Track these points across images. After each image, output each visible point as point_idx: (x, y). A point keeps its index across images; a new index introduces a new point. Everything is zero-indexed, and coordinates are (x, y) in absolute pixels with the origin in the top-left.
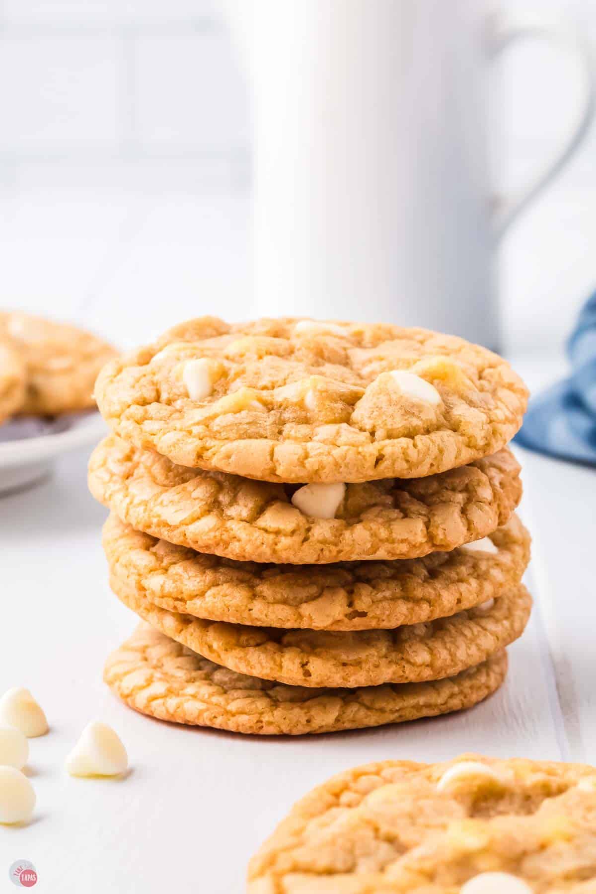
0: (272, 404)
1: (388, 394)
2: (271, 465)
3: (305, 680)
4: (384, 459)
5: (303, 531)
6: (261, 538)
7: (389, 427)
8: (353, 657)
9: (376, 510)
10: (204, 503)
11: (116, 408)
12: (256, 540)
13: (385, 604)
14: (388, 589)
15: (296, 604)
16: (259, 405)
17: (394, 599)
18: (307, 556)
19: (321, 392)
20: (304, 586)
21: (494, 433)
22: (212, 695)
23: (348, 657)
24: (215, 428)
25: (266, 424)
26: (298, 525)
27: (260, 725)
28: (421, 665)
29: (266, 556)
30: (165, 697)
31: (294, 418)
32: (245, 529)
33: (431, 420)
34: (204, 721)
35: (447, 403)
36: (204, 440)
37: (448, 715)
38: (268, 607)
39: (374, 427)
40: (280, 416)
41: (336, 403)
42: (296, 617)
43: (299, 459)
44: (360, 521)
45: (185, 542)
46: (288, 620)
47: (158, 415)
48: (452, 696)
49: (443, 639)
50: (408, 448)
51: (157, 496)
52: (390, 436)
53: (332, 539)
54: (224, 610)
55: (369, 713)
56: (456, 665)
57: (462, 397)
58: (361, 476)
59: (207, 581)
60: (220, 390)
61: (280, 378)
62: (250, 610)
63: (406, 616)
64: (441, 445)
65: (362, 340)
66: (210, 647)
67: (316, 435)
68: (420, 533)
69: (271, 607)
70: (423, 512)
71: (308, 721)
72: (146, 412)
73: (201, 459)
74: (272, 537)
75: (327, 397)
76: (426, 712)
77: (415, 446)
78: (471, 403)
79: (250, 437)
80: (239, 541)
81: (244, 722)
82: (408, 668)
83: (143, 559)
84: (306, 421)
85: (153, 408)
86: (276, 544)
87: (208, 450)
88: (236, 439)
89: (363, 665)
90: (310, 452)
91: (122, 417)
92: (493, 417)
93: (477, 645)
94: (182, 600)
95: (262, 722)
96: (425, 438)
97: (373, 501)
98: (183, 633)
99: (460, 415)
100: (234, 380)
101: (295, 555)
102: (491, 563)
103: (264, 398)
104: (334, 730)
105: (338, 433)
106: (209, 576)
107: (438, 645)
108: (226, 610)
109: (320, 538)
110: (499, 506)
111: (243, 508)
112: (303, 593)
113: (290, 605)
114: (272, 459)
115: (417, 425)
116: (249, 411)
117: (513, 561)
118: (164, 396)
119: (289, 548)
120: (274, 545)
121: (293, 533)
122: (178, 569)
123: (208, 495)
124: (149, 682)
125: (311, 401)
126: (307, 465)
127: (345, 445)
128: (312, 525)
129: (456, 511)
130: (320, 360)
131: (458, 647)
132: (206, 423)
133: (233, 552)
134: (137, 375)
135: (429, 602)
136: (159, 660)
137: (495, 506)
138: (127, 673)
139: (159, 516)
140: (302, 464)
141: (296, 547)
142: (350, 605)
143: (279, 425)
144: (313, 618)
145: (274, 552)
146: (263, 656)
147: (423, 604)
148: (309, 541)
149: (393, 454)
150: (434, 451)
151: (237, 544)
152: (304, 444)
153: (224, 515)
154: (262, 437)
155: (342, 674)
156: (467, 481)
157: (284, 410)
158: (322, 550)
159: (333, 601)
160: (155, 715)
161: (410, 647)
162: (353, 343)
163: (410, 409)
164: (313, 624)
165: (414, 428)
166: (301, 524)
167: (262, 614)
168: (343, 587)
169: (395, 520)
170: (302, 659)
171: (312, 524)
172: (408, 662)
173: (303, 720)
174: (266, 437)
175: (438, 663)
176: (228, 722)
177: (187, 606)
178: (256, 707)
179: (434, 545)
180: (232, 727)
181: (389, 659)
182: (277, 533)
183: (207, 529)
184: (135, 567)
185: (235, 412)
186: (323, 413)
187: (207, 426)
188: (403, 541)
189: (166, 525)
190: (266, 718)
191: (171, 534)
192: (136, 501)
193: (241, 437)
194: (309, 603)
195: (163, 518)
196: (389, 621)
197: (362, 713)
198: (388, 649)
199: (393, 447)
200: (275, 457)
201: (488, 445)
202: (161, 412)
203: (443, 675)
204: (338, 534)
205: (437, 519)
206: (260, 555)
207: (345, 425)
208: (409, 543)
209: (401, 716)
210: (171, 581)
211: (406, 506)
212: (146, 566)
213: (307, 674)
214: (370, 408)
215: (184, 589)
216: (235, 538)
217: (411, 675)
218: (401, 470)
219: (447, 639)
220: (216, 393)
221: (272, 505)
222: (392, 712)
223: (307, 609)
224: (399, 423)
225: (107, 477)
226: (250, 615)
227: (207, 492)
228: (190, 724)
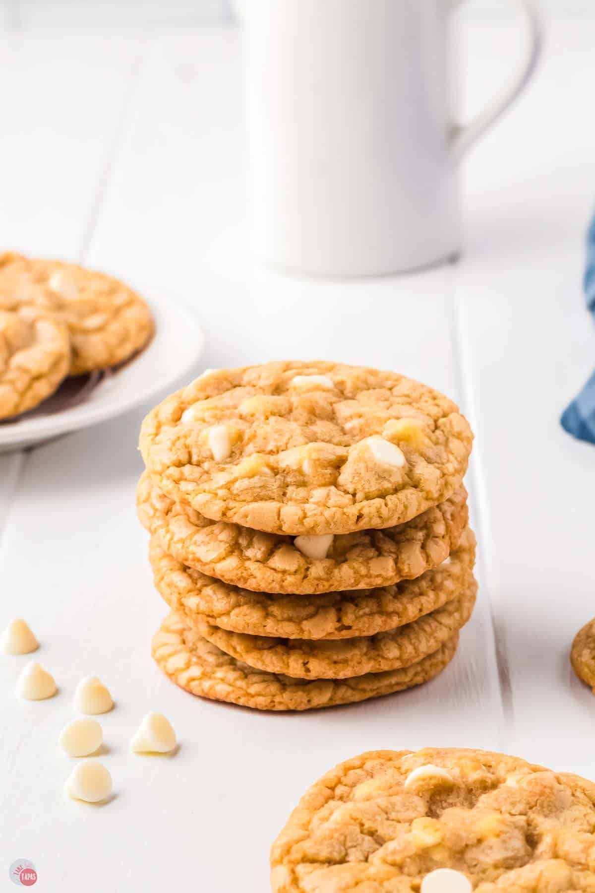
0: (277, 468)
1: (366, 462)
2: (278, 523)
3: (307, 675)
4: (363, 517)
5: (303, 570)
6: (272, 576)
7: (367, 490)
8: (341, 657)
9: (357, 551)
10: (228, 545)
11: (159, 468)
12: (268, 578)
13: (365, 619)
14: (367, 606)
15: (298, 622)
16: (267, 470)
17: (372, 614)
18: (307, 589)
19: (315, 461)
20: (305, 606)
21: (446, 484)
22: (236, 680)
23: (338, 657)
24: (235, 492)
25: (273, 487)
26: (299, 566)
27: (273, 704)
28: (392, 659)
29: (276, 589)
30: (200, 679)
31: (295, 482)
32: (259, 569)
33: (398, 482)
34: (232, 699)
35: (410, 461)
36: (227, 501)
37: (413, 687)
38: (278, 624)
39: (355, 490)
40: (284, 480)
41: (326, 469)
42: (299, 631)
43: (299, 518)
44: (345, 561)
45: (215, 575)
46: (293, 634)
47: (191, 477)
48: (416, 674)
49: (409, 636)
50: (381, 506)
51: (191, 536)
52: (368, 498)
53: (325, 576)
54: (245, 626)
55: (354, 693)
56: (418, 656)
57: (422, 455)
58: (347, 530)
59: (231, 602)
60: (237, 452)
61: (282, 443)
62: (265, 626)
63: (381, 627)
64: (406, 503)
65: (345, 389)
66: (235, 649)
67: (312, 497)
68: (391, 569)
69: (280, 625)
70: (393, 550)
71: (309, 701)
72: (182, 473)
73: (225, 516)
74: (280, 575)
75: (320, 465)
76: (396, 689)
77: (386, 505)
78: (429, 461)
79: (262, 499)
80: (255, 577)
81: (261, 701)
82: (383, 662)
83: (181, 581)
84: (303, 484)
85: (187, 469)
86: (283, 581)
87: (230, 510)
88: (251, 501)
89: (349, 663)
90: (308, 512)
91: (163, 475)
92: (446, 471)
93: (435, 638)
94: (213, 617)
95: (274, 702)
96: (394, 497)
97: (355, 542)
98: (214, 635)
99: (420, 474)
100: (248, 444)
101: (297, 589)
102: (445, 574)
103: (272, 464)
104: (328, 705)
105: (328, 495)
106: (233, 599)
107: (406, 642)
108: (246, 626)
109: (316, 576)
110: (450, 538)
111: (256, 551)
112: (304, 612)
113: (294, 622)
114: (279, 519)
115: (388, 488)
116: (261, 476)
117: (462, 569)
118: (195, 458)
119: (293, 584)
120: (281, 583)
121: (296, 572)
122: (208, 591)
123: (230, 538)
124: (188, 666)
125: (307, 468)
126: (305, 524)
127: (334, 507)
128: (310, 566)
129: (417, 547)
130: (313, 418)
131: (420, 642)
132: (228, 486)
133: (251, 585)
134: (173, 438)
135: (398, 614)
136: (194, 644)
137: (447, 538)
138: (170, 655)
139: (194, 553)
140: (302, 523)
141: (298, 583)
142: (339, 620)
143: (283, 488)
144: (312, 631)
145: (282, 587)
146: (274, 658)
147: (394, 616)
148: (308, 578)
149: (370, 513)
150: (401, 508)
151: (254, 580)
152: (302, 505)
153: (243, 555)
154: (272, 499)
155: (334, 670)
156: (426, 519)
157: (287, 474)
158: (318, 585)
159: (326, 619)
160: (194, 692)
161: (384, 645)
162: (337, 396)
163: (382, 475)
164: (312, 637)
165: (386, 490)
166: (301, 565)
167: (273, 629)
168: (333, 606)
169: (371, 558)
170: (304, 660)
171: (310, 564)
172: (383, 658)
173: (305, 700)
174: (274, 499)
175: (406, 656)
176: (249, 702)
177: (217, 621)
178: (270, 691)
179: (401, 576)
180: (251, 705)
181: (368, 656)
182: (284, 572)
183: (231, 568)
184: (176, 587)
185: (250, 477)
186: (317, 478)
187: (229, 489)
188: (378, 576)
189: (199, 560)
190: (278, 699)
191: (203, 568)
192: (176, 538)
193: (255, 500)
194: (309, 619)
195: (197, 555)
196: (369, 631)
197: (349, 692)
198: (367, 647)
199: (370, 507)
200: (281, 517)
201: (441, 495)
202: (194, 474)
203: (409, 664)
204: (329, 572)
205: (404, 556)
206: (271, 589)
207: (333, 488)
208: (382, 577)
209: (377, 693)
210: (204, 602)
211: (380, 545)
212: (185, 587)
213: (308, 670)
214: (352, 474)
215: (215, 609)
216: (252, 575)
217: (385, 666)
218: (376, 523)
219: (412, 636)
220: (234, 454)
221: (279, 548)
222: (372, 690)
223: (307, 625)
224: (374, 487)
225: (151, 512)
226: (265, 630)
227: (229, 536)
228: (220, 700)
